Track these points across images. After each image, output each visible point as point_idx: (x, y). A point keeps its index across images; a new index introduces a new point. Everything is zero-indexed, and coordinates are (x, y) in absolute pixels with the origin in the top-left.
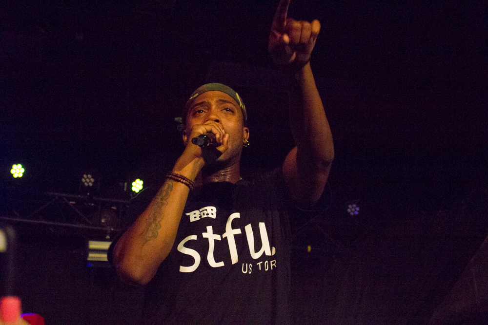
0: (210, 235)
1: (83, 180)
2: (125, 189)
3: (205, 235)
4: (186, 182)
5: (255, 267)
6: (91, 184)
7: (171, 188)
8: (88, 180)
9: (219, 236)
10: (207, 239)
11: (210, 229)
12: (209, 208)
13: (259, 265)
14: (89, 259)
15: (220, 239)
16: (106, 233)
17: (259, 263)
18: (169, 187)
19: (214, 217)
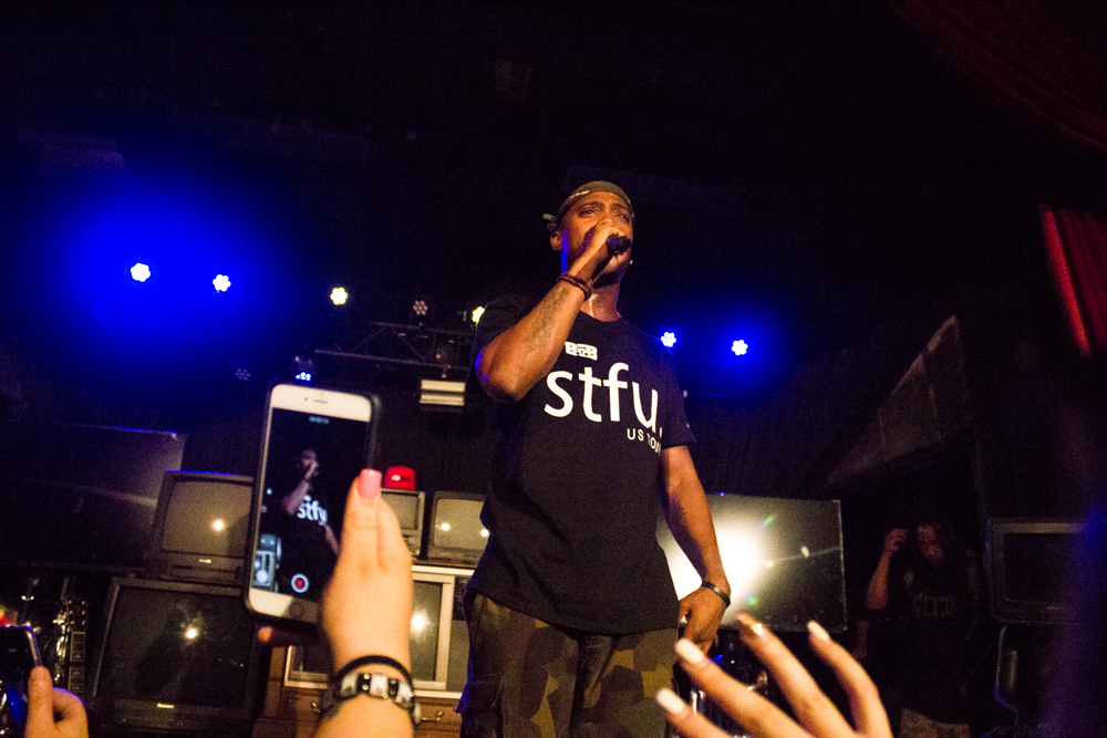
0: (588, 378)
1: (415, 308)
2: (465, 319)
3: (581, 377)
6: (424, 313)
8: (421, 308)
9: (600, 382)
10: (583, 382)
11: (588, 370)
12: (589, 347)
14: (422, 402)
15: (599, 385)
16: (441, 371)
19: (595, 358)
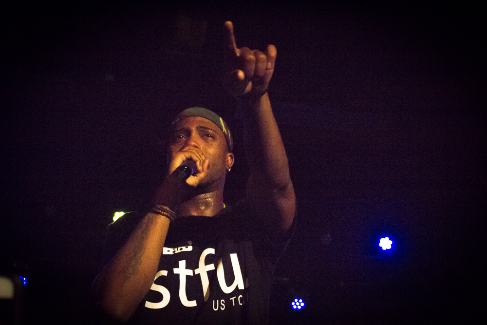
0: (182, 271)
3: (176, 271)
4: (167, 214)
5: (228, 303)
7: (151, 221)
9: (192, 271)
10: (178, 275)
11: (182, 263)
13: (232, 300)
15: (192, 275)
17: (233, 298)
18: (149, 220)
